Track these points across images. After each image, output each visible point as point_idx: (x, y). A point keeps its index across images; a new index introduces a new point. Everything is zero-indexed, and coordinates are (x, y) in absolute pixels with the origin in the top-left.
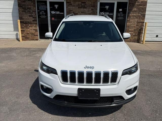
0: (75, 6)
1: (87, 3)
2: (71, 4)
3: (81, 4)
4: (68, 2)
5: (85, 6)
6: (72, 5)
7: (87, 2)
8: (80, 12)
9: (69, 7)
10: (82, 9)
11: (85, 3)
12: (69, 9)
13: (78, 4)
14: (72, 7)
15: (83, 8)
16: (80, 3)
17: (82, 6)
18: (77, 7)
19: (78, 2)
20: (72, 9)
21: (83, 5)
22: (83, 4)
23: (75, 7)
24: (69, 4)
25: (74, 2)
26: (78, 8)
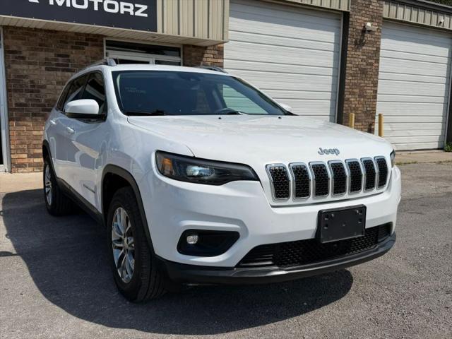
0: (35, 63)
1: (72, 56)
2: (23, 58)
3: (56, 60)
4: (13, 52)
5: (68, 65)
6: (27, 60)
7: (72, 53)
8: (55, 82)
9: (17, 67)
10: (59, 73)
11: (68, 56)
12: (16, 70)
13: (46, 59)
14: (25, 67)
15: (63, 70)
16: (52, 55)
17: (57, 65)
18: (43, 68)
19: (43, 53)
20: (25, 72)
21: (60, 62)
22: (60, 58)
23: (37, 67)
24: (16, 58)
25: (32, 52)
26: (47, 69)
